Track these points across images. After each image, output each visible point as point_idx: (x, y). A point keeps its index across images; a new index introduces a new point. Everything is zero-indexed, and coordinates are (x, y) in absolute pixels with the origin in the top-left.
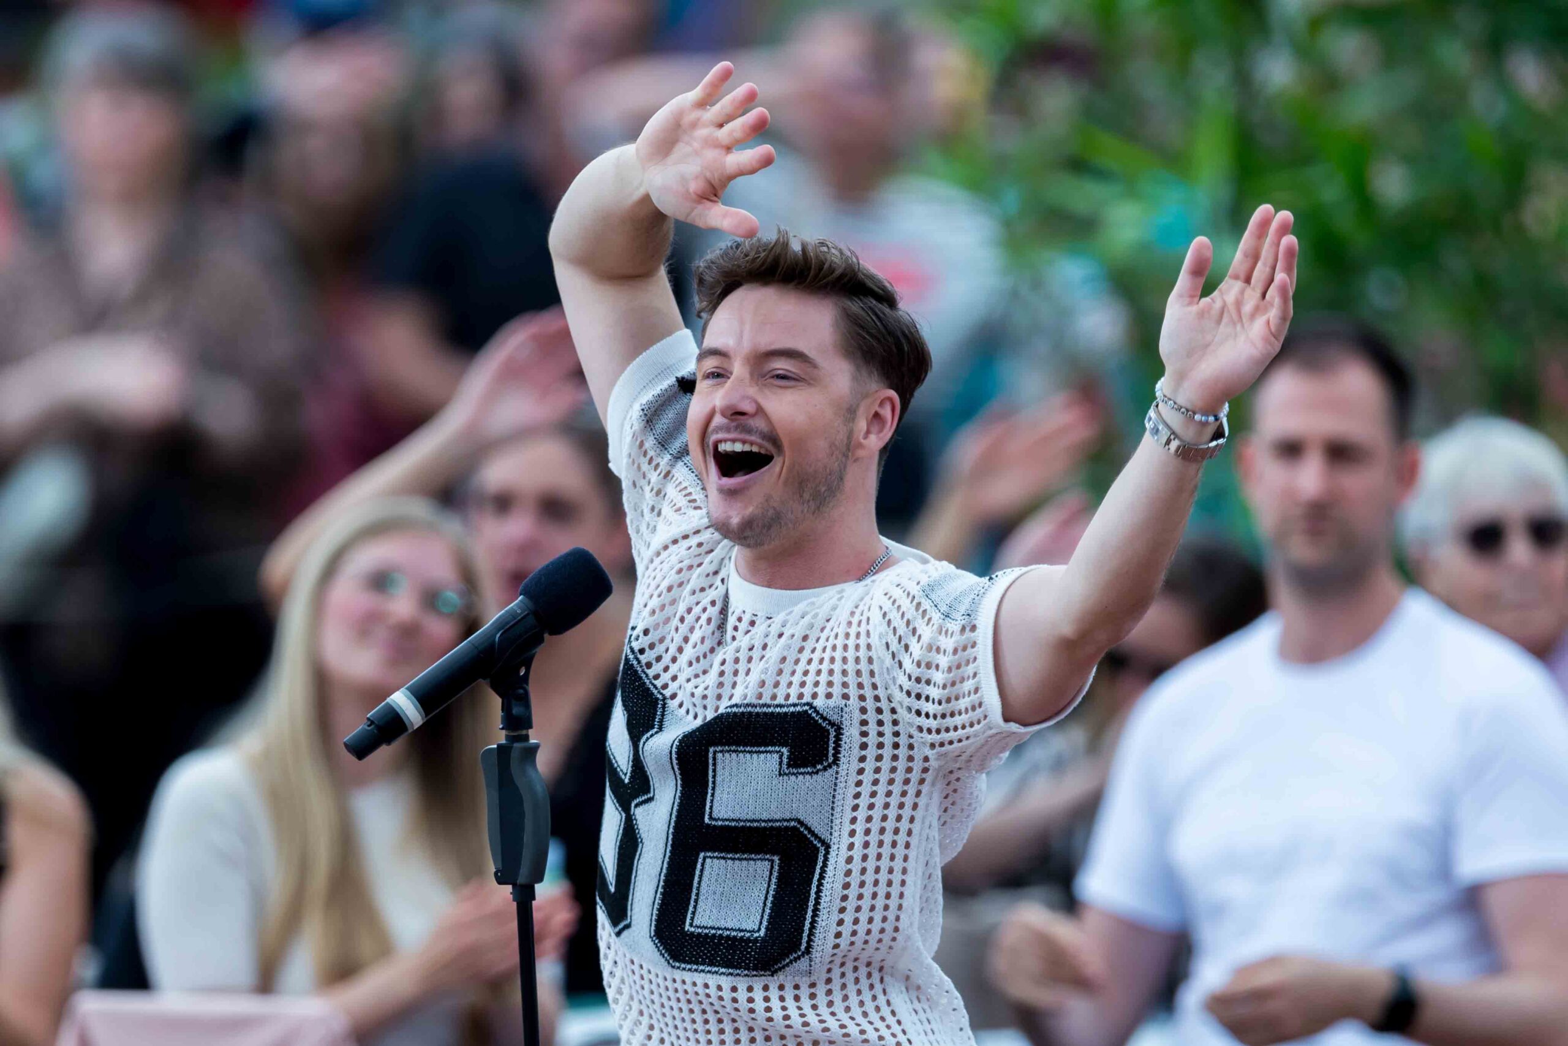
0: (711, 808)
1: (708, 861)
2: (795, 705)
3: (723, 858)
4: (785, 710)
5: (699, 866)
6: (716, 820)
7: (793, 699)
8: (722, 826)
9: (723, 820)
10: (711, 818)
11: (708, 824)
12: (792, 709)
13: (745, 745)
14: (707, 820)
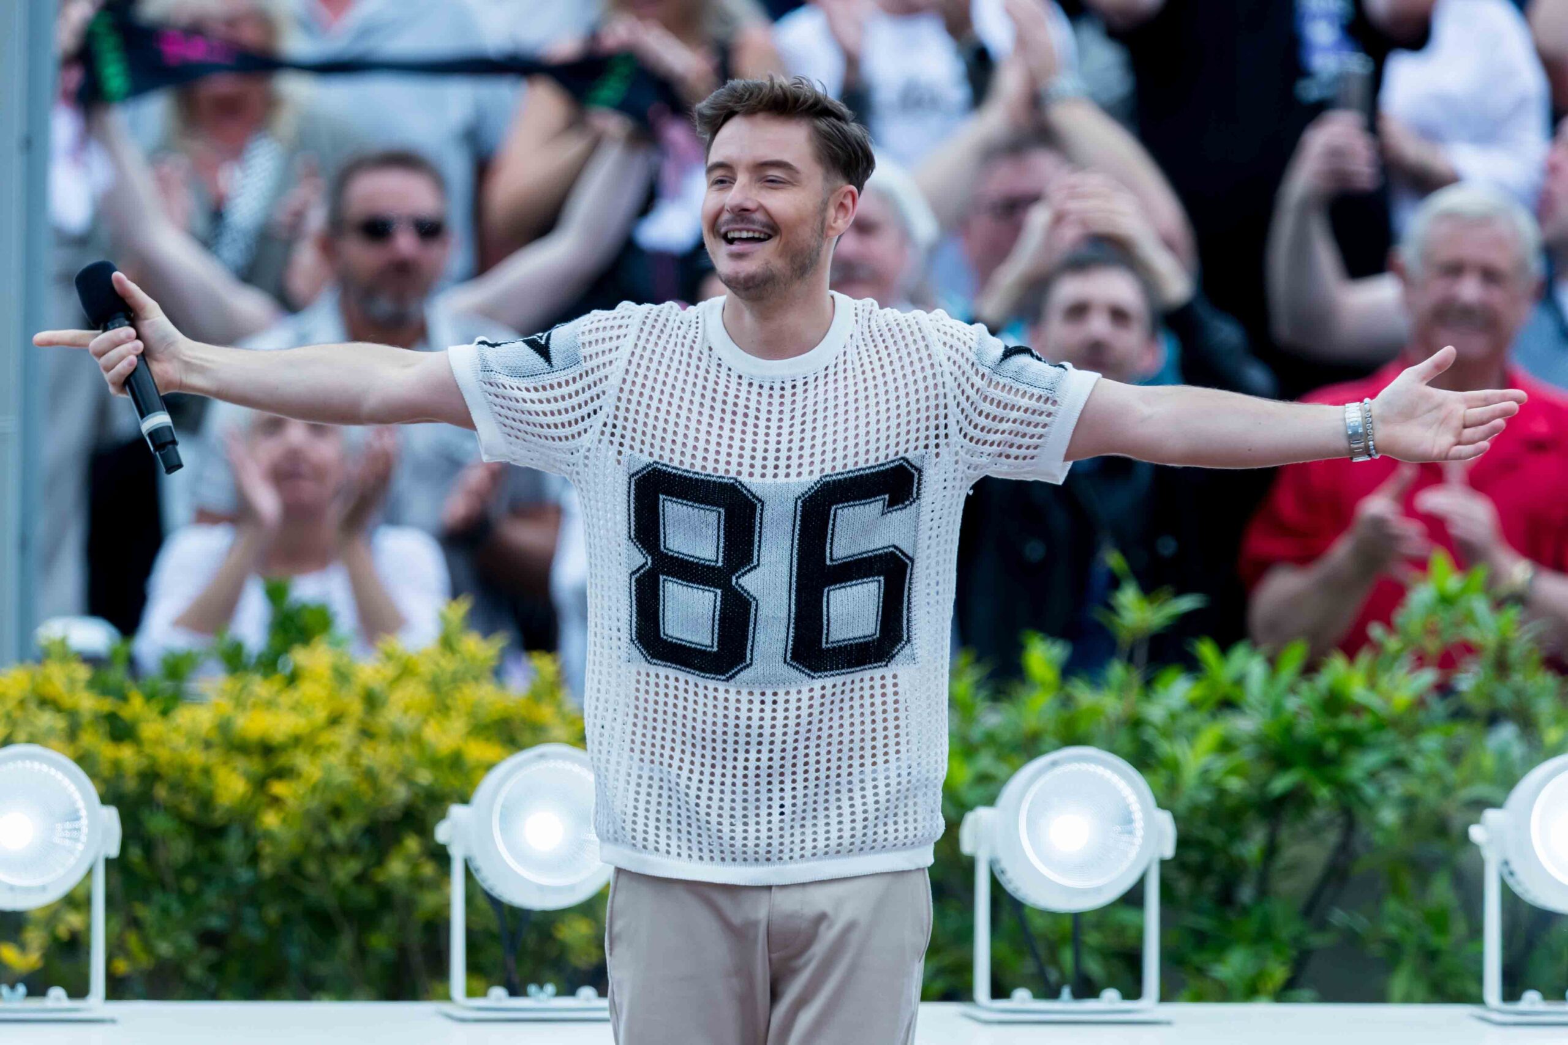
0: (831, 553)
1: (831, 593)
2: (893, 461)
3: (844, 587)
4: (887, 466)
5: (825, 599)
6: (836, 560)
7: (891, 457)
8: (839, 565)
9: (842, 559)
10: (832, 560)
11: (829, 566)
12: (892, 465)
13: (860, 499)
14: (828, 562)
